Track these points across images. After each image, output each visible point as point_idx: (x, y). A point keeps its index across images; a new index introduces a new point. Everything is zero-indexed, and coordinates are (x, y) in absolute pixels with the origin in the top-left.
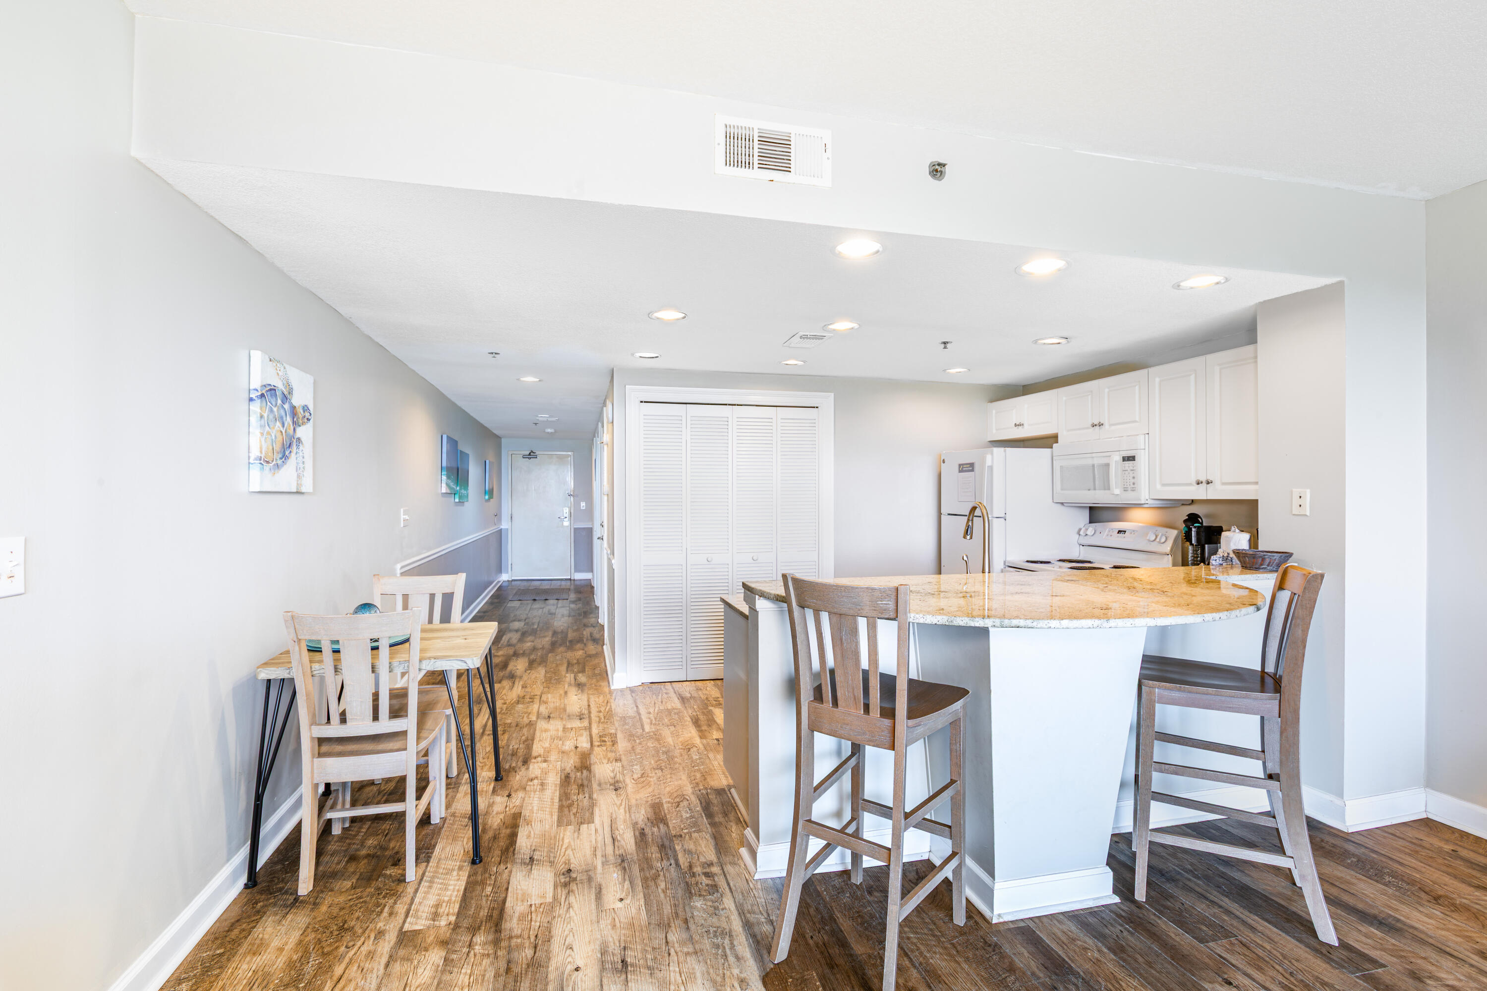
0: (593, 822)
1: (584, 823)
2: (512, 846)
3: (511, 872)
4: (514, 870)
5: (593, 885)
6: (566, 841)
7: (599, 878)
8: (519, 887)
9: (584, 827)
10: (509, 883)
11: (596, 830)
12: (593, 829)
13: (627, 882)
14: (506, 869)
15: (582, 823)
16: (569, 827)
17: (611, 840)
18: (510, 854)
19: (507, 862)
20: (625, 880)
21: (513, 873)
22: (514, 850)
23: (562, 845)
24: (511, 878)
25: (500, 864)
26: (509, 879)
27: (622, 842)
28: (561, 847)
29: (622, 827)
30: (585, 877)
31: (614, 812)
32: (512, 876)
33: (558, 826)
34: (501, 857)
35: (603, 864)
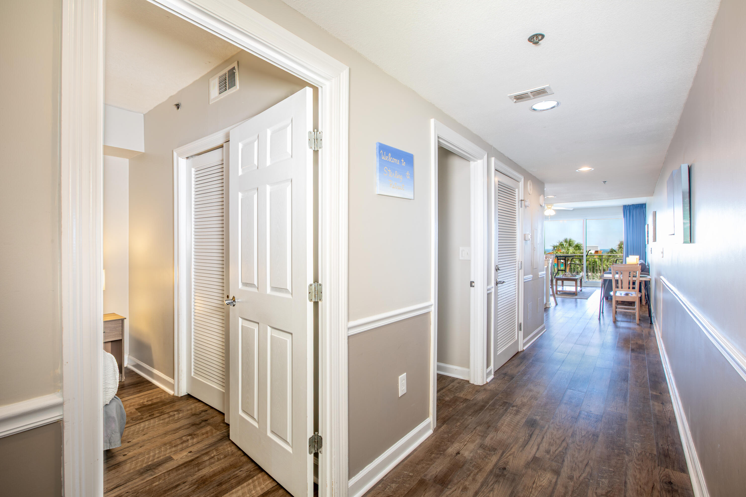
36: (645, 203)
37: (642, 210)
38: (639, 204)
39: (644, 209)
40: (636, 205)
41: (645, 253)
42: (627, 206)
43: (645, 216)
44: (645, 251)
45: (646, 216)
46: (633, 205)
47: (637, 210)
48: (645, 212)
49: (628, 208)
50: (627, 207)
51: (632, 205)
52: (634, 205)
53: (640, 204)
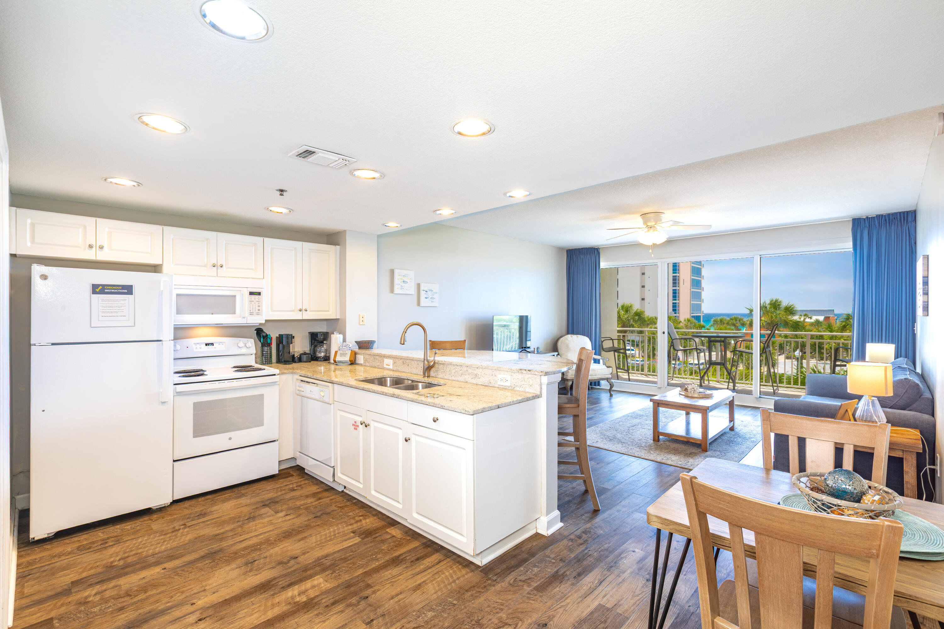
0: (600, 604)
1: (607, 608)
2: (676, 623)
3: (688, 602)
4: (684, 602)
5: (641, 565)
6: (633, 601)
7: (635, 567)
8: (687, 589)
9: (609, 606)
10: (692, 595)
11: (604, 597)
12: (605, 599)
13: (622, 556)
14: (690, 606)
15: (608, 609)
16: (620, 612)
17: (603, 584)
18: (681, 616)
19: (688, 610)
20: (622, 558)
21: (686, 600)
22: (676, 618)
23: (638, 600)
24: (689, 597)
25: (693, 613)
26: (691, 597)
27: (598, 577)
28: (640, 599)
29: (584, 588)
30: (642, 571)
31: (575, 603)
32: (688, 599)
33: (628, 619)
34: (690, 618)
35: (624, 572)
36: (913, 209)
37: (905, 227)
38: (896, 213)
39: (910, 224)
40: (889, 215)
41: (914, 336)
42: (865, 219)
43: (913, 243)
44: (913, 331)
45: (915, 243)
46: (879, 217)
47: (890, 227)
48: (912, 231)
49: (867, 225)
50: (862, 222)
51: (877, 216)
52: (882, 215)
53: (900, 213)
